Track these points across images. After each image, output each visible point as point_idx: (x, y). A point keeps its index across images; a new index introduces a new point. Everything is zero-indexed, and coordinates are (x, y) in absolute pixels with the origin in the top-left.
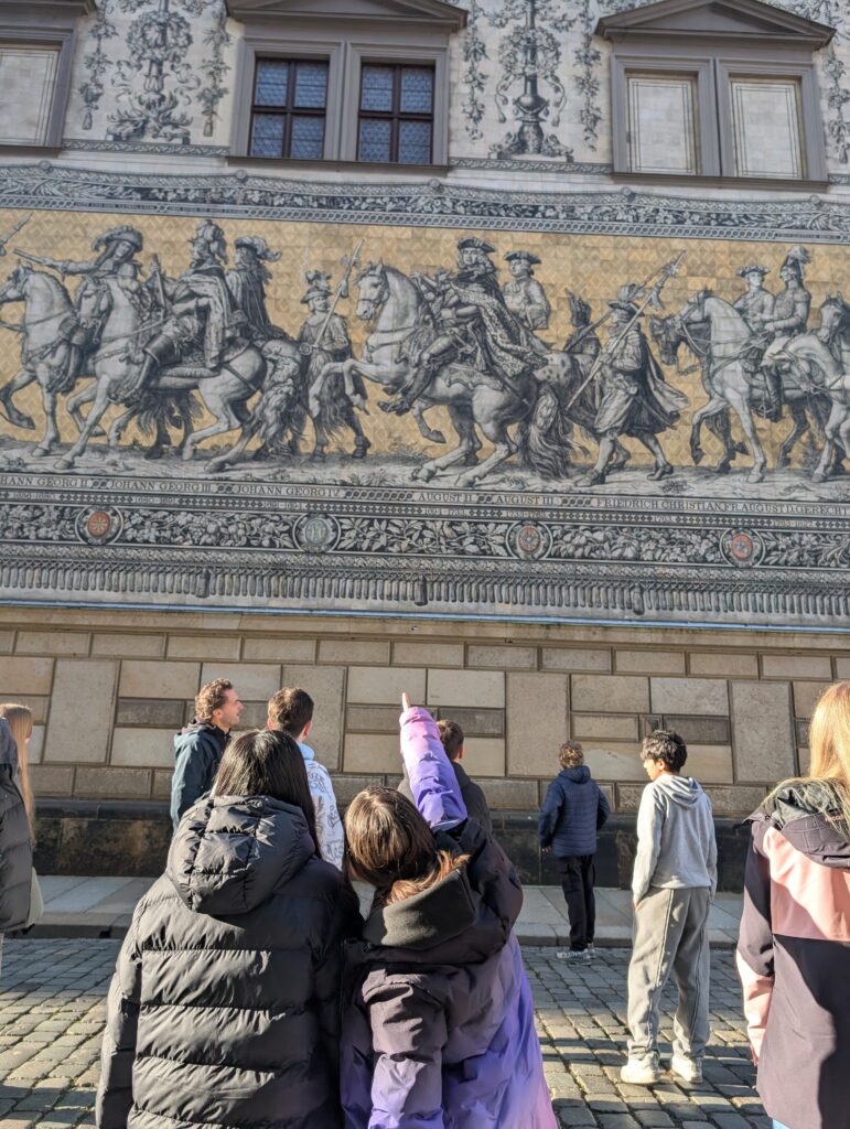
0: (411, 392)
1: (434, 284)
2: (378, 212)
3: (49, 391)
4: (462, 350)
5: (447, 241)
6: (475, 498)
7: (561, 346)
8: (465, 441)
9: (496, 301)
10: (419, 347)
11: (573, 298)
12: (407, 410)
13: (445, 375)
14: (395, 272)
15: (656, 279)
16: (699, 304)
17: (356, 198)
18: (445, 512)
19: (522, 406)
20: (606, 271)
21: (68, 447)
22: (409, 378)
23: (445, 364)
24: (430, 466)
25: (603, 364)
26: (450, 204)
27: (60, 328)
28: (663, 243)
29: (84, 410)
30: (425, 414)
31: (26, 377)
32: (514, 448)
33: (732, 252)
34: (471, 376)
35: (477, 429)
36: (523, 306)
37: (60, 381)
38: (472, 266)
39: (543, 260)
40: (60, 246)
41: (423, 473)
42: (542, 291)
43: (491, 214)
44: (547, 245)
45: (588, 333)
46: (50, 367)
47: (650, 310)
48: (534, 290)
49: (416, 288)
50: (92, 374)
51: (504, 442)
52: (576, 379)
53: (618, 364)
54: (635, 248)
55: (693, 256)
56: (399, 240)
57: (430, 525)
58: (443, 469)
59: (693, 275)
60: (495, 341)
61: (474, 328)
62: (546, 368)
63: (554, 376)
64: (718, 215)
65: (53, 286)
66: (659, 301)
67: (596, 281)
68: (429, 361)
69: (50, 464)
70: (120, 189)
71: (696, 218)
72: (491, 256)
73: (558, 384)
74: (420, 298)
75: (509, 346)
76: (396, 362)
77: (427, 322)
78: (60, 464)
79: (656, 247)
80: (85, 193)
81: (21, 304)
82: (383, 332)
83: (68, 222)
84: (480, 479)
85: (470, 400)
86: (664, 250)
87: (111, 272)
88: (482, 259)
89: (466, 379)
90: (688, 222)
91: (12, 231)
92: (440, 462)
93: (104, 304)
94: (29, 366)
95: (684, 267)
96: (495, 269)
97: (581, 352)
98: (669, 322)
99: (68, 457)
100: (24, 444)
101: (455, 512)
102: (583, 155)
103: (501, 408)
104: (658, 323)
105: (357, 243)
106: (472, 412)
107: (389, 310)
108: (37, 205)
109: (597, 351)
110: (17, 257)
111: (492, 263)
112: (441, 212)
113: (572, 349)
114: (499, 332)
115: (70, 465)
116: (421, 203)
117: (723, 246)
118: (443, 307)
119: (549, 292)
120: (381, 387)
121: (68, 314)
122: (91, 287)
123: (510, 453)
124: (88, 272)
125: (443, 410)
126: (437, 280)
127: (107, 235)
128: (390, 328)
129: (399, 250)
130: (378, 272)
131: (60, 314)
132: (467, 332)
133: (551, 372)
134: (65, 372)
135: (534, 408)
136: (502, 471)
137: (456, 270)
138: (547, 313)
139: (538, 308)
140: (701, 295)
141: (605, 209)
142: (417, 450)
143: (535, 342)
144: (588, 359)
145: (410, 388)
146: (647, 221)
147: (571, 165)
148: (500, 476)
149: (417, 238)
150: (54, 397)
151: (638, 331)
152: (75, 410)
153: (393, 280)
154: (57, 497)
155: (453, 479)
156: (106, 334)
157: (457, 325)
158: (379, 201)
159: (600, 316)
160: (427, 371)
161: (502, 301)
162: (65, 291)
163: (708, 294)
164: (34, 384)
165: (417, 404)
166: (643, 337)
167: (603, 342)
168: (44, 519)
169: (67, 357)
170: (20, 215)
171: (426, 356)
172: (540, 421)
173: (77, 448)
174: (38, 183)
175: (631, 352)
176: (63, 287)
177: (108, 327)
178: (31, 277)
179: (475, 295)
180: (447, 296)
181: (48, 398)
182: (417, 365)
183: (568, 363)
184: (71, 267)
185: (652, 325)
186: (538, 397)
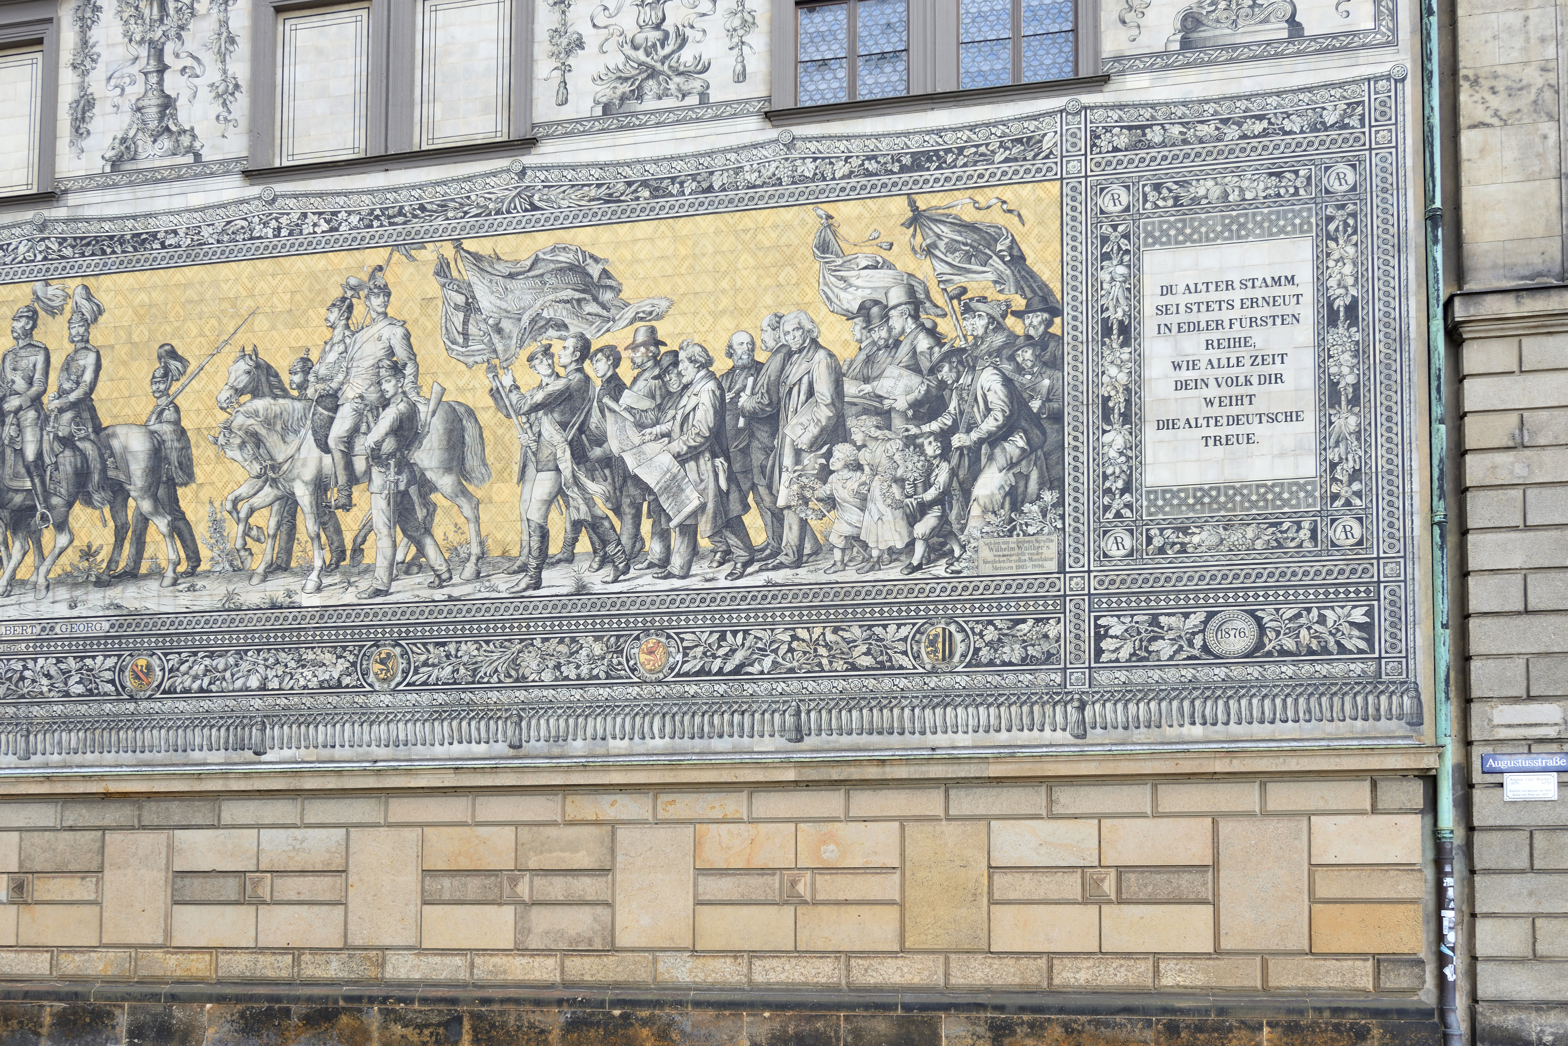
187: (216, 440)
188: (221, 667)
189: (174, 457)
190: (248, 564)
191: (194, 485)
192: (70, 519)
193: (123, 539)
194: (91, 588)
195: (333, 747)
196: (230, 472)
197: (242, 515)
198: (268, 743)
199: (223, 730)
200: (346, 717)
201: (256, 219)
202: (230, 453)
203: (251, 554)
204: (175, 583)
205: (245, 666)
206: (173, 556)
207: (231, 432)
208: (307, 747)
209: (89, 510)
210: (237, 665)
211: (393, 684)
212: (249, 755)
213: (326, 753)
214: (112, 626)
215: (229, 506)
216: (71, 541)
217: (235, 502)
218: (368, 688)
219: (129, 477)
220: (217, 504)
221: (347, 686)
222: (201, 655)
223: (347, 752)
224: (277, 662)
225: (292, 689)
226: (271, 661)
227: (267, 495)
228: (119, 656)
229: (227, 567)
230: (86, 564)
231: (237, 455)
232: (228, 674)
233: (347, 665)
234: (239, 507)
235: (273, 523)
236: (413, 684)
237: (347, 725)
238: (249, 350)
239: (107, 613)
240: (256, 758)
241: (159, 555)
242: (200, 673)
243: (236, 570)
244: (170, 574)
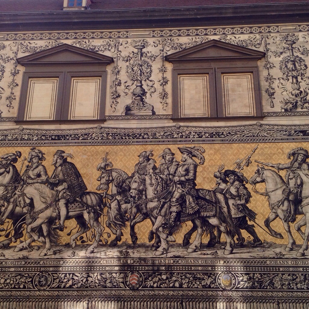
3: (285, 221)
21: (300, 246)
27: (283, 193)
29: (303, 229)
31: (273, 216)
37: (289, 216)
40: (274, 157)
46: (283, 211)
50: (302, 213)
65: (275, 175)
69: (294, 254)
70: (293, 132)
78: (299, 254)
80: (279, 135)
81: (263, 183)
83: (274, 147)
87: (298, 168)
91: (252, 153)
93: (299, 182)
94: (274, 211)
99: (301, 251)
100: (281, 246)
108: (260, 141)
110: (257, 163)
115: (303, 255)
121: (284, 187)
122: (291, 174)
124: (288, 168)
127: (292, 152)
131: (281, 187)
134: (290, 212)
150: (288, 224)
152: (299, 229)
154: (301, 269)
156: (303, 195)
162: (281, 177)
164: (278, 218)
168: (298, 280)
169: (289, 206)
170: (254, 145)
173: (304, 247)
174: (258, 131)
176: (279, 175)
177: (303, 192)
178: (265, 172)
181: (286, 224)
184: (281, 166)
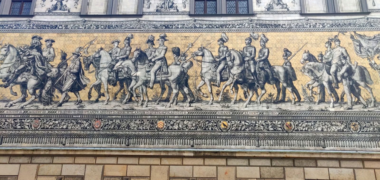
0: (10, 81)
1: (23, 49)
2: (11, 29)
4: (27, 68)
5: (29, 37)
6: (23, 112)
7: (56, 66)
8: (23, 95)
9: (40, 54)
10: (15, 68)
11: (62, 52)
12: (8, 86)
13: (21, 76)
14: (12, 46)
15: (87, 45)
16: (99, 52)
17: (5, 25)
18: (13, 116)
19: (42, 84)
20: (73, 44)
22: (10, 77)
23: (22, 73)
24: (11, 103)
25: (68, 71)
26: (32, 26)
28: (91, 35)
30: (13, 87)
32: (37, 96)
33: (111, 36)
34: (28, 76)
35: (27, 91)
36: (47, 55)
38: (35, 44)
39: (56, 41)
41: (9, 105)
42: (54, 50)
43: (43, 28)
44: (58, 37)
45: (65, 62)
47: (84, 55)
48: (52, 50)
49: (17, 51)
51: (35, 95)
52: (59, 76)
53: (72, 71)
54: (83, 36)
55: (99, 38)
56: (15, 37)
57: (8, 120)
58: (15, 103)
59: (98, 44)
60: (37, 65)
61: (32, 62)
62: (51, 73)
63: (53, 75)
64: (109, 26)
66: (87, 52)
67: (70, 47)
68: (17, 72)
71: (102, 27)
72: (41, 41)
73: (53, 77)
74: (18, 54)
75: (41, 67)
76: (7, 73)
77: (18, 61)
79: (89, 35)
82: (5, 64)
84: (25, 106)
85: (27, 83)
86: (91, 37)
88: (38, 41)
89: (27, 77)
90: (100, 28)
92: (14, 101)
95: (96, 42)
96: (41, 44)
97: (62, 68)
98: (89, 58)
101: (16, 116)
102: (73, 10)
103: (35, 85)
104: (86, 58)
105: (3, 38)
106: (27, 87)
107: (8, 57)
109: (67, 67)
111: (41, 43)
112: (29, 28)
113: (59, 67)
114: (39, 63)
116: (24, 26)
117: (108, 35)
118: (24, 56)
119: (56, 50)
120: (2, 80)
123: (36, 98)
125: (18, 86)
126: (24, 49)
128: (7, 63)
129: (15, 40)
130: (7, 47)
132: (30, 63)
133: (52, 74)
135: (45, 84)
136: (32, 103)
137: (30, 45)
138: (54, 57)
139: (52, 55)
140: (100, 49)
141: (76, 25)
142: (8, 98)
143: (49, 65)
144: (63, 69)
145: (10, 80)
146: (88, 28)
147: (70, 13)
148: (31, 105)
149: (20, 36)
151: (79, 61)
153: (11, 49)
155: (18, 106)
157: (27, 61)
158: (11, 26)
159: (69, 57)
160: (16, 75)
161: (41, 54)
163: (102, 49)
165: (11, 85)
166: (80, 63)
167: (68, 65)
171: (16, 70)
172: (46, 89)
175: (76, 67)
179: (34, 52)
180: (26, 53)
182: (13, 73)
183: (57, 71)
185: (84, 59)
186: (47, 81)
187: (301, 71)
188: (310, 125)
189: (291, 74)
190: (314, 100)
191: (297, 81)
192: (265, 87)
193: (280, 92)
194: (272, 104)
195: (344, 147)
196: (306, 78)
197: (311, 88)
198: (326, 145)
199: (313, 141)
200: (347, 139)
201: (304, 24)
202: (305, 74)
203: (314, 98)
204: (295, 104)
205: (317, 125)
206: (294, 97)
207: (305, 69)
208: (337, 147)
209: (270, 85)
210: (314, 125)
211: (358, 131)
212: (321, 148)
213: (343, 148)
214: (279, 113)
215: (307, 86)
216: (266, 92)
217: (308, 85)
218: (351, 132)
219: (280, 78)
220: (304, 85)
221: (345, 131)
222: (304, 122)
223: (348, 148)
224: (325, 124)
225: (330, 131)
226: (324, 124)
227: (316, 84)
228: (282, 121)
229: (308, 100)
230: (270, 98)
231: (307, 74)
232: (312, 127)
233: (344, 126)
234: (309, 86)
235: (319, 90)
236: (363, 132)
237: (347, 141)
238: (307, 51)
239: (277, 110)
240: (323, 149)
241: (290, 97)
242: (305, 126)
243: (311, 101)
244: (293, 101)
